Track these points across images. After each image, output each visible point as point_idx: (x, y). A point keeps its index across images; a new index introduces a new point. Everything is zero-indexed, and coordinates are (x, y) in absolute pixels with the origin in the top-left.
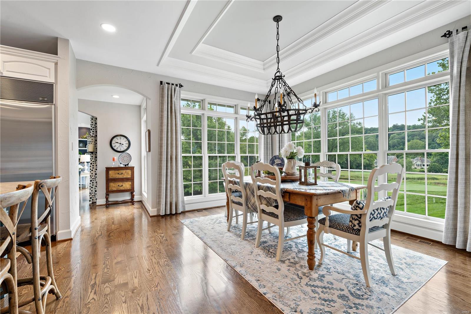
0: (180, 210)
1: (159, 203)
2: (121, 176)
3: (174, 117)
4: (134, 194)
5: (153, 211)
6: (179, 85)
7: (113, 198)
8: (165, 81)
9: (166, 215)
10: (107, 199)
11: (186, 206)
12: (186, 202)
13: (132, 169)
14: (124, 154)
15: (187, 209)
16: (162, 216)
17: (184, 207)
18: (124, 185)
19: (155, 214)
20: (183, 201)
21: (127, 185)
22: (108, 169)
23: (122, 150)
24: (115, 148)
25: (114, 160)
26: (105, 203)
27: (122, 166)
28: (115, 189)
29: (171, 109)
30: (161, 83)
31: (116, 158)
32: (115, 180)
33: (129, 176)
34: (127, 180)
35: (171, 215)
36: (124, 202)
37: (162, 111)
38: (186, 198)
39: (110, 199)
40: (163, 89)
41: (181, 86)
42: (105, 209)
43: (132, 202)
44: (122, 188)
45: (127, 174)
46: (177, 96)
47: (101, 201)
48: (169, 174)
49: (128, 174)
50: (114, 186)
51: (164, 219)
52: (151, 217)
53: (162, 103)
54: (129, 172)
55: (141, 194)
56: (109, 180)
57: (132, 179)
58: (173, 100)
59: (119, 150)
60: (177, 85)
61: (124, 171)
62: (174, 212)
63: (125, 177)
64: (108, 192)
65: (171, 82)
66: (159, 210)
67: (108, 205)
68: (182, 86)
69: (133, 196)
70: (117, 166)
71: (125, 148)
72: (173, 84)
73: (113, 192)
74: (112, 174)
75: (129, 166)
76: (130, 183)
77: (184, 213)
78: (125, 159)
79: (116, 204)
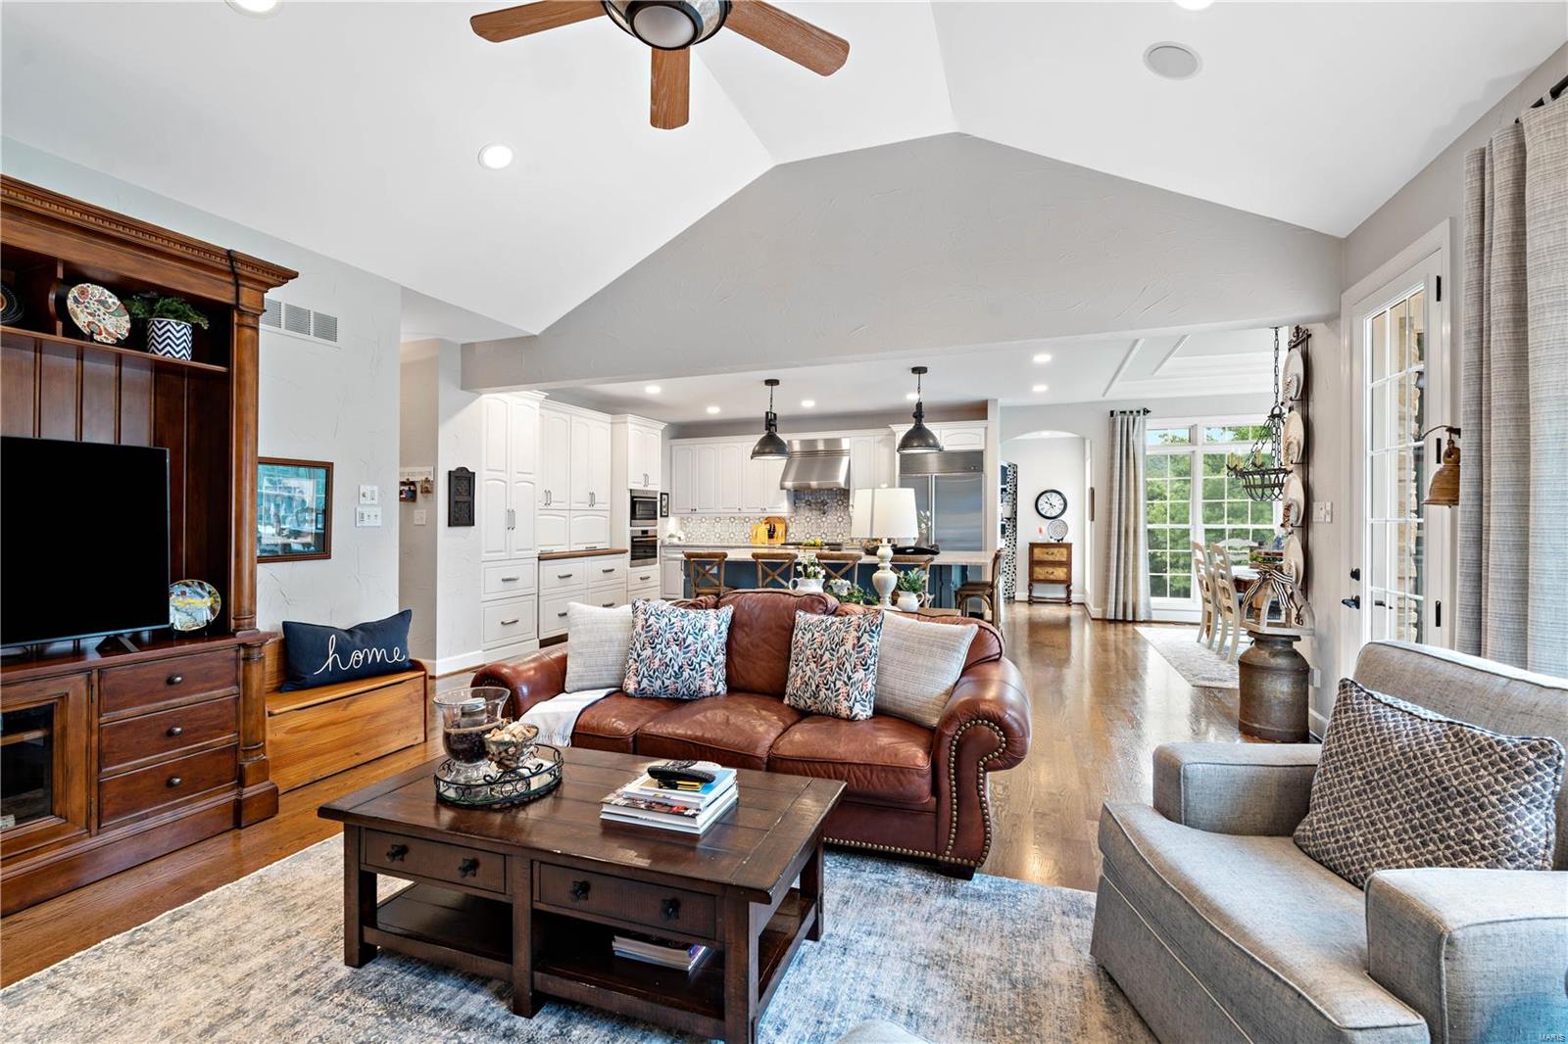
0: (1142, 616)
1: (1105, 601)
2: (1051, 558)
3: (1132, 465)
4: (1071, 588)
5: (1095, 611)
6: (1142, 412)
7: (1039, 592)
8: (1118, 409)
9: (1115, 621)
10: (1030, 591)
11: (1153, 612)
12: (1153, 607)
13: (1069, 546)
14: (1055, 521)
15: (1154, 619)
16: (1110, 621)
17: (1149, 613)
18: (1055, 573)
19: (1100, 617)
20: (1148, 604)
21: (1060, 573)
22: (1033, 546)
23: (1054, 515)
24: (1043, 512)
25: (1040, 531)
26: (1027, 599)
27: (1052, 541)
28: (1041, 577)
29: (1127, 453)
30: (1112, 413)
31: (1044, 529)
32: (1042, 563)
33: (1064, 559)
34: (1060, 564)
35: (1125, 621)
36: (1056, 602)
37: (1112, 458)
38: (1156, 601)
39: (1034, 594)
40: (1114, 423)
41: (1146, 412)
42: (1027, 605)
43: (1068, 602)
44: (1052, 577)
45: (1059, 555)
46: (1138, 431)
47: (1022, 594)
48: (1122, 556)
49: (1062, 554)
50: (1040, 572)
51: (1113, 625)
52: (1093, 619)
53: (1113, 446)
54: (1064, 551)
55: (1084, 592)
56: (1033, 563)
57: (1067, 564)
58: (1131, 439)
59: (1048, 515)
60: (1138, 412)
61: (1055, 550)
62: (1130, 618)
63: (1057, 559)
64: (1033, 580)
65: (1128, 410)
66: (1105, 612)
67: (1031, 601)
68: (1148, 412)
69: (1069, 593)
70: (1046, 542)
71: (1059, 512)
72: (1131, 412)
73: (1040, 581)
74: (1038, 553)
75: (1064, 541)
76: (1065, 570)
77: (1148, 622)
78: (1059, 529)
79: (1043, 602)
